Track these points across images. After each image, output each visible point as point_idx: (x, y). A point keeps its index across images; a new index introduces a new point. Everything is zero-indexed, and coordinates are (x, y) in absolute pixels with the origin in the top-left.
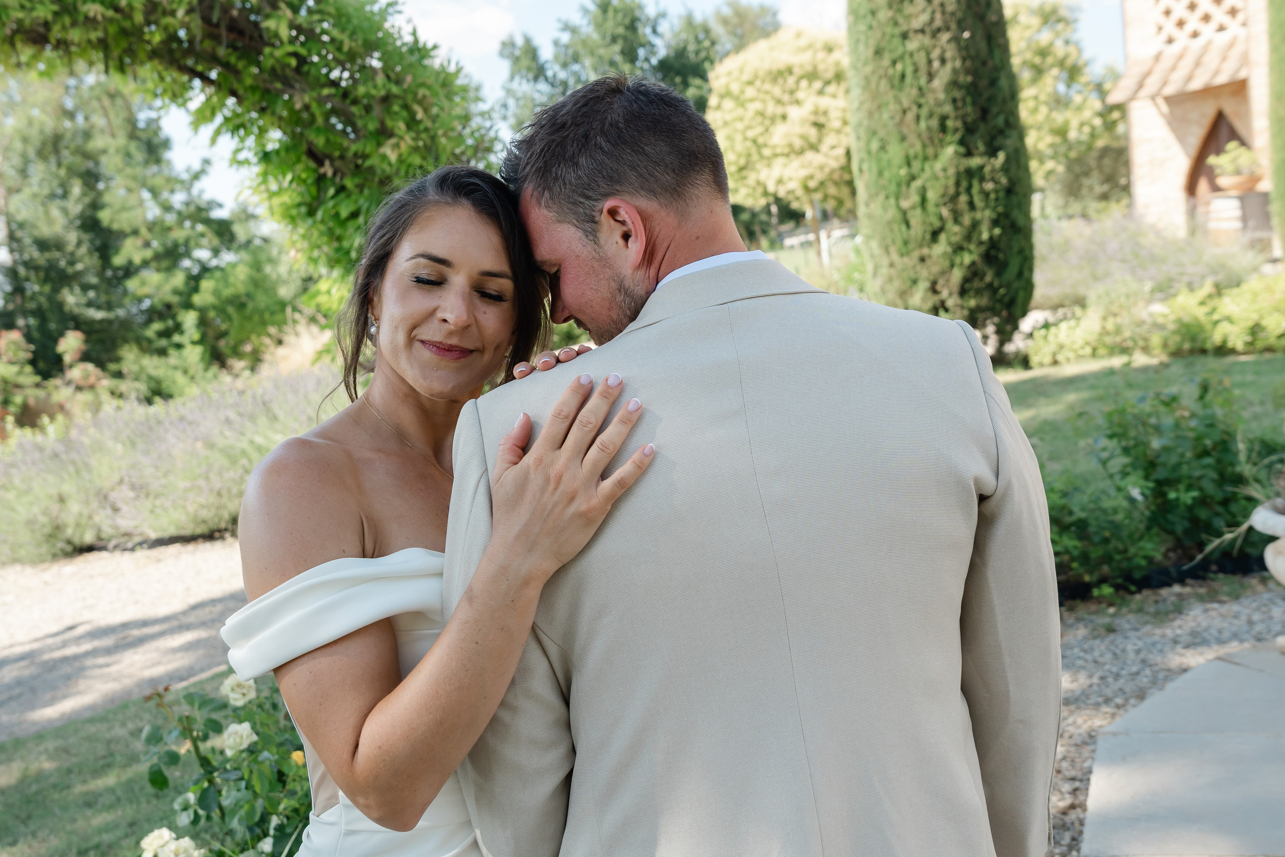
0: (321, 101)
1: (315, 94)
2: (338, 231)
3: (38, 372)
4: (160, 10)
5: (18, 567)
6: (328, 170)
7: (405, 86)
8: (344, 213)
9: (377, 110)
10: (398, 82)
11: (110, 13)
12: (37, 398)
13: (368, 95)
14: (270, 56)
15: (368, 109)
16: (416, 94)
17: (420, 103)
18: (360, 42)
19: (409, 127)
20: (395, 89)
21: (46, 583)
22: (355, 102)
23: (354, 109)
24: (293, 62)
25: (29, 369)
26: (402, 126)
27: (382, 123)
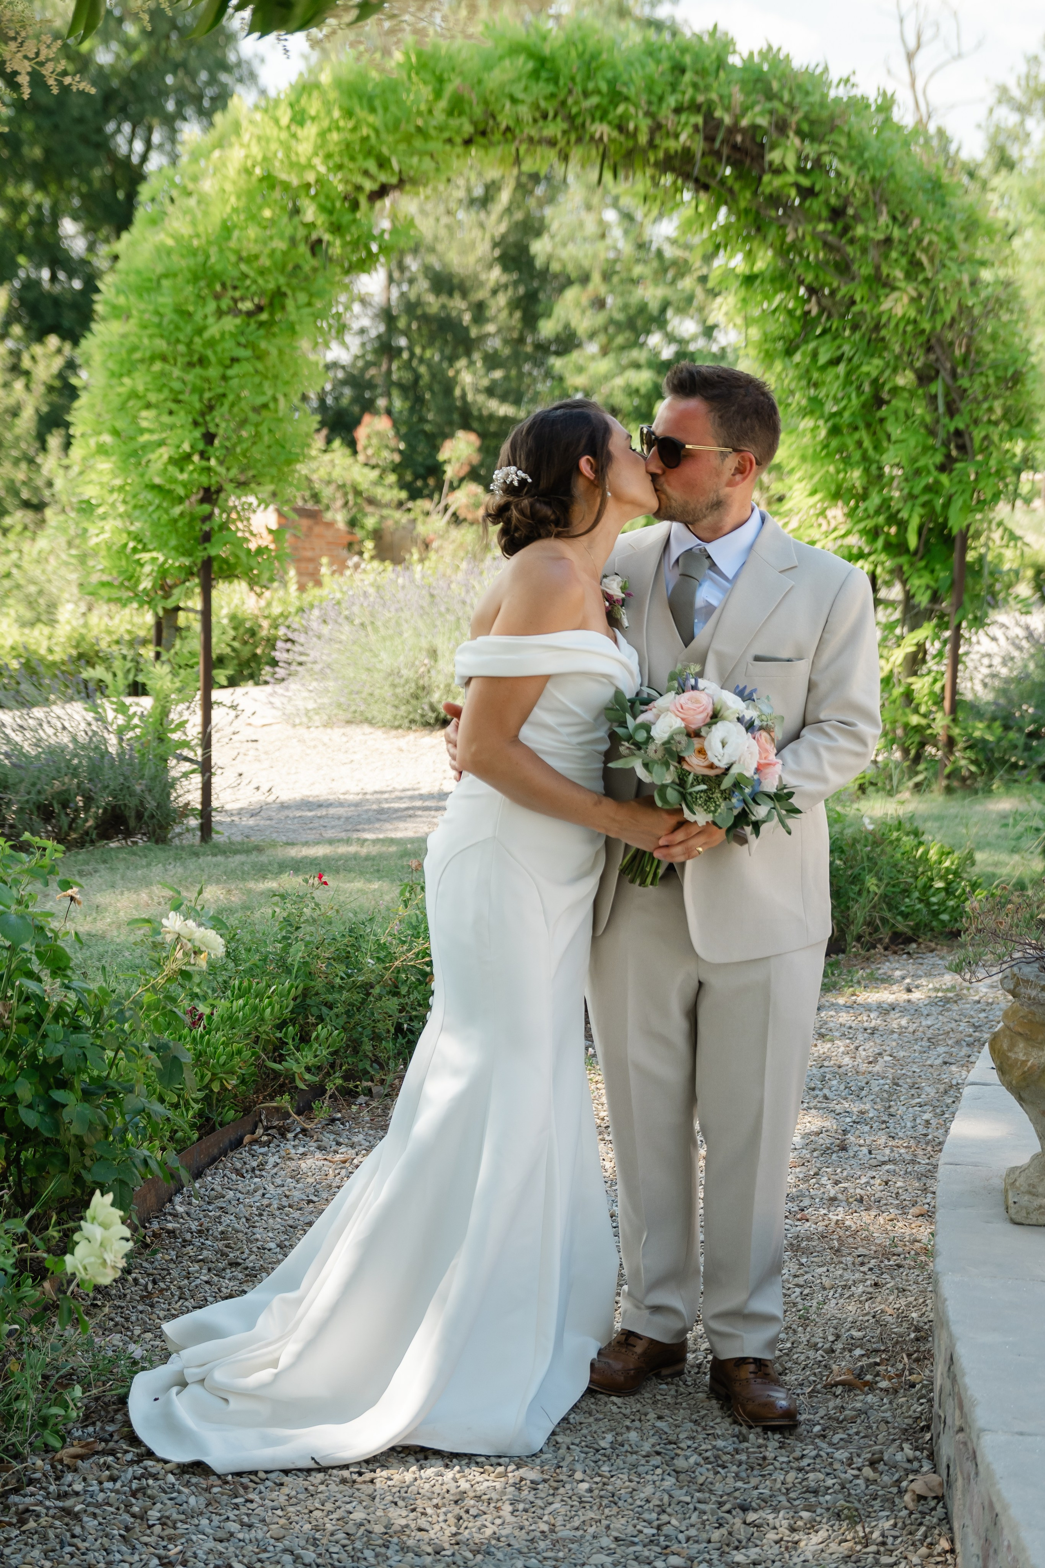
0: (815, 235)
1: (809, 228)
2: (815, 375)
3: (402, 485)
4: (664, 131)
5: (366, 728)
6: (814, 308)
7: (910, 231)
8: (823, 359)
9: (873, 253)
10: (904, 224)
11: (615, 134)
12: (397, 522)
13: (866, 237)
14: (771, 183)
15: (864, 251)
16: (920, 241)
17: (925, 250)
18: (867, 178)
19: (909, 276)
20: (897, 233)
21: (401, 750)
22: (852, 241)
23: (850, 250)
24: (793, 192)
25: (392, 478)
26: (899, 274)
27: (878, 268)
